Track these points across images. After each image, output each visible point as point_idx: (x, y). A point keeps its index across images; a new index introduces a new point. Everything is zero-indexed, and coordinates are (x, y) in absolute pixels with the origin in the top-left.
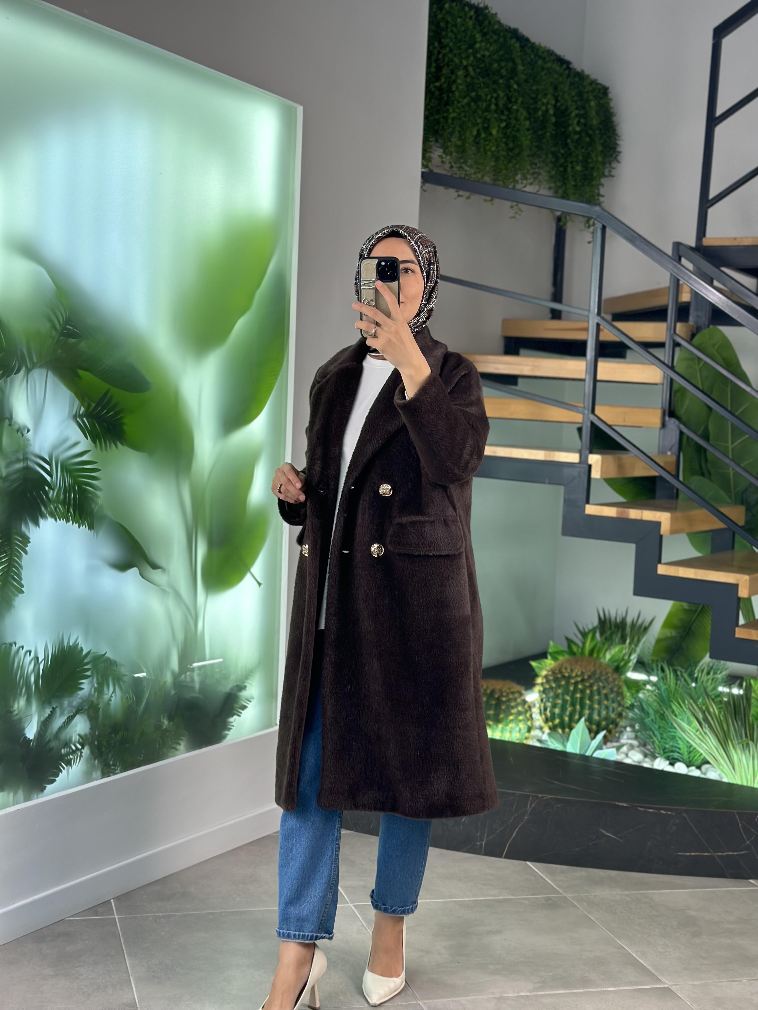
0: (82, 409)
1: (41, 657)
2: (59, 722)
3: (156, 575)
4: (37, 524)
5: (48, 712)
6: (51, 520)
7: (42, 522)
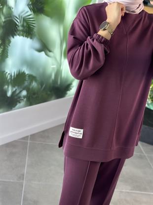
0: (30, 3)
1: (13, 75)
2: (18, 92)
3: (51, 54)
4: (13, 37)
5: (14, 89)
6: (18, 36)
7: (15, 37)
